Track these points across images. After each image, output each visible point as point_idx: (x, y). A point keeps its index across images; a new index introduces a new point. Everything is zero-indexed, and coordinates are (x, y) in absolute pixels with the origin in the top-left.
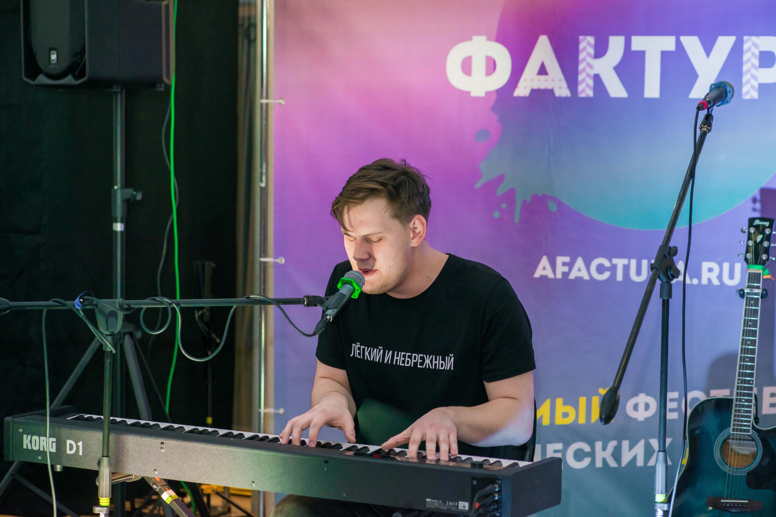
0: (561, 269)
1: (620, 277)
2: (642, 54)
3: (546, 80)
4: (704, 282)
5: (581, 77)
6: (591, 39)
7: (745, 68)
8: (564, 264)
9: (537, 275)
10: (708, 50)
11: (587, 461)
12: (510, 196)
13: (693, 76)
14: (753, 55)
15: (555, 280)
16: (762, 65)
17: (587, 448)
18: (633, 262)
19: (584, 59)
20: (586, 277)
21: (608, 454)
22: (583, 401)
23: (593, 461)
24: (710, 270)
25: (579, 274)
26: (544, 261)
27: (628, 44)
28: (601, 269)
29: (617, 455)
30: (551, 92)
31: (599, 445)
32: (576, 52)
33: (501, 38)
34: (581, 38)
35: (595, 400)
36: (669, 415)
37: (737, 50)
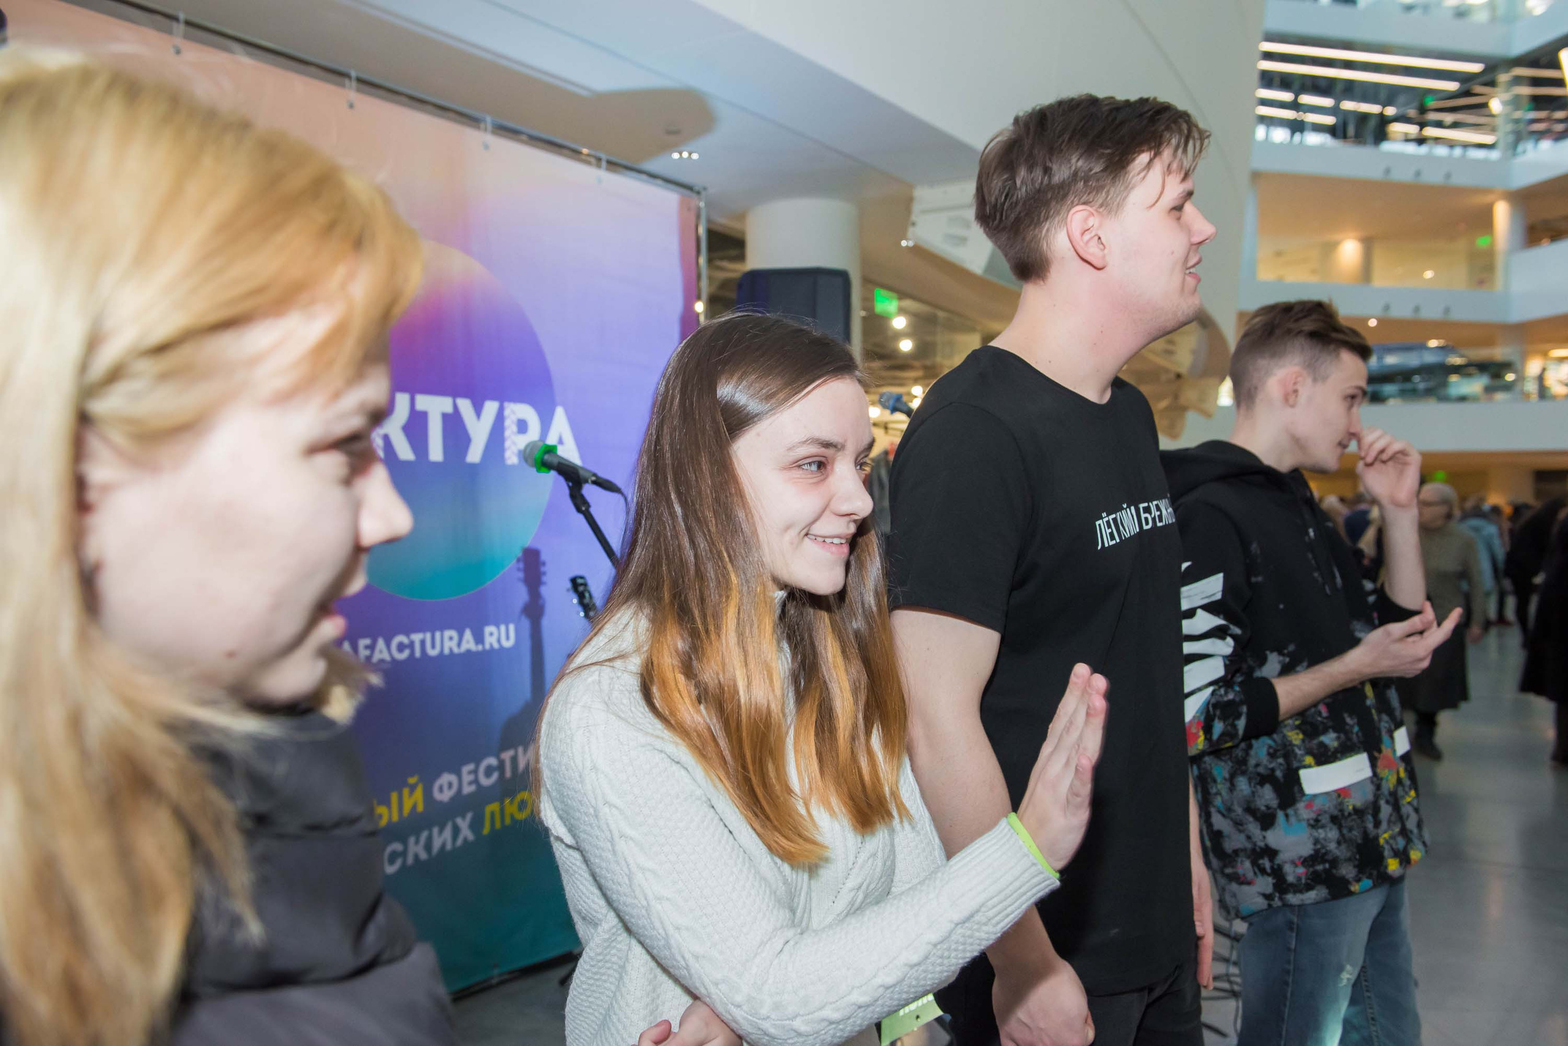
1: (418, 654)
4: (487, 647)
7: (507, 433)
10: (478, 414)
11: (400, 862)
13: (467, 440)
14: (512, 421)
16: (518, 433)
17: (400, 847)
18: (428, 636)
20: (389, 658)
21: (420, 848)
22: (394, 797)
23: (404, 861)
24: (491, 634)
25: (381, 656)
27: (413, 402)
28: (401, 647)
29: (428, 847)
31: (411, 841)
35: (406, 791)
36: (468, 789)
37: (500, 418)
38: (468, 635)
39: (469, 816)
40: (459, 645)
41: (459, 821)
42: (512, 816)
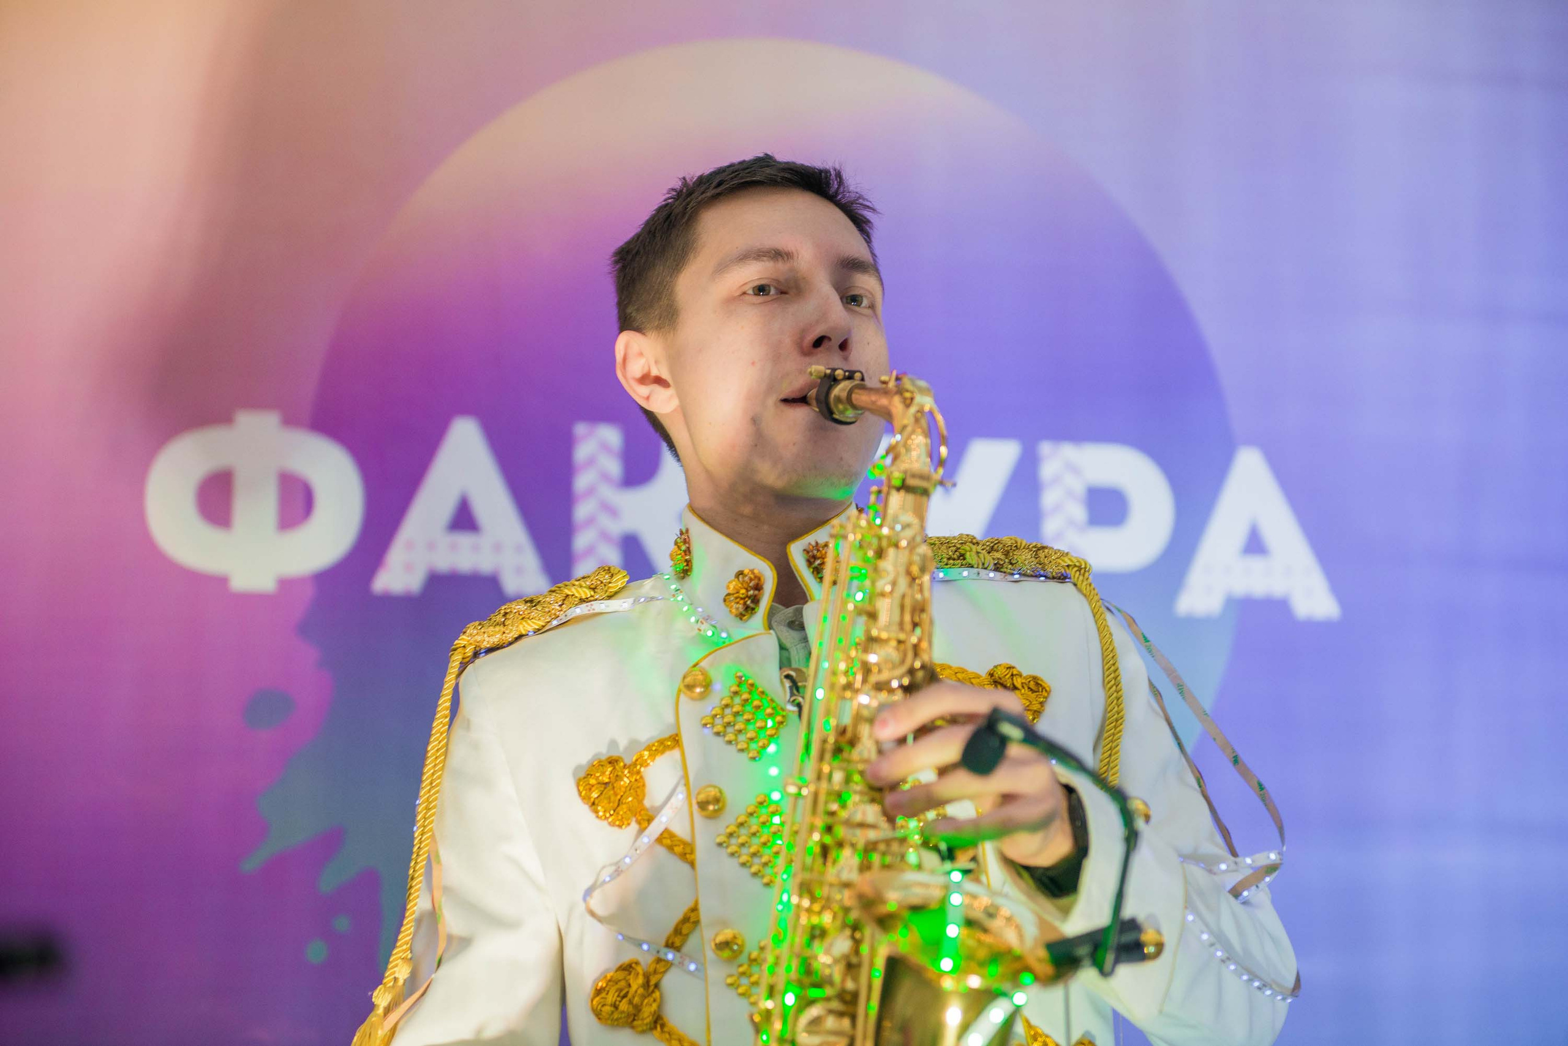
3: (476, 548)
6: (611, 434)
14: (1068, 494)
16: (1089, 524)
34: (580, 429)
37: (1024, 482)
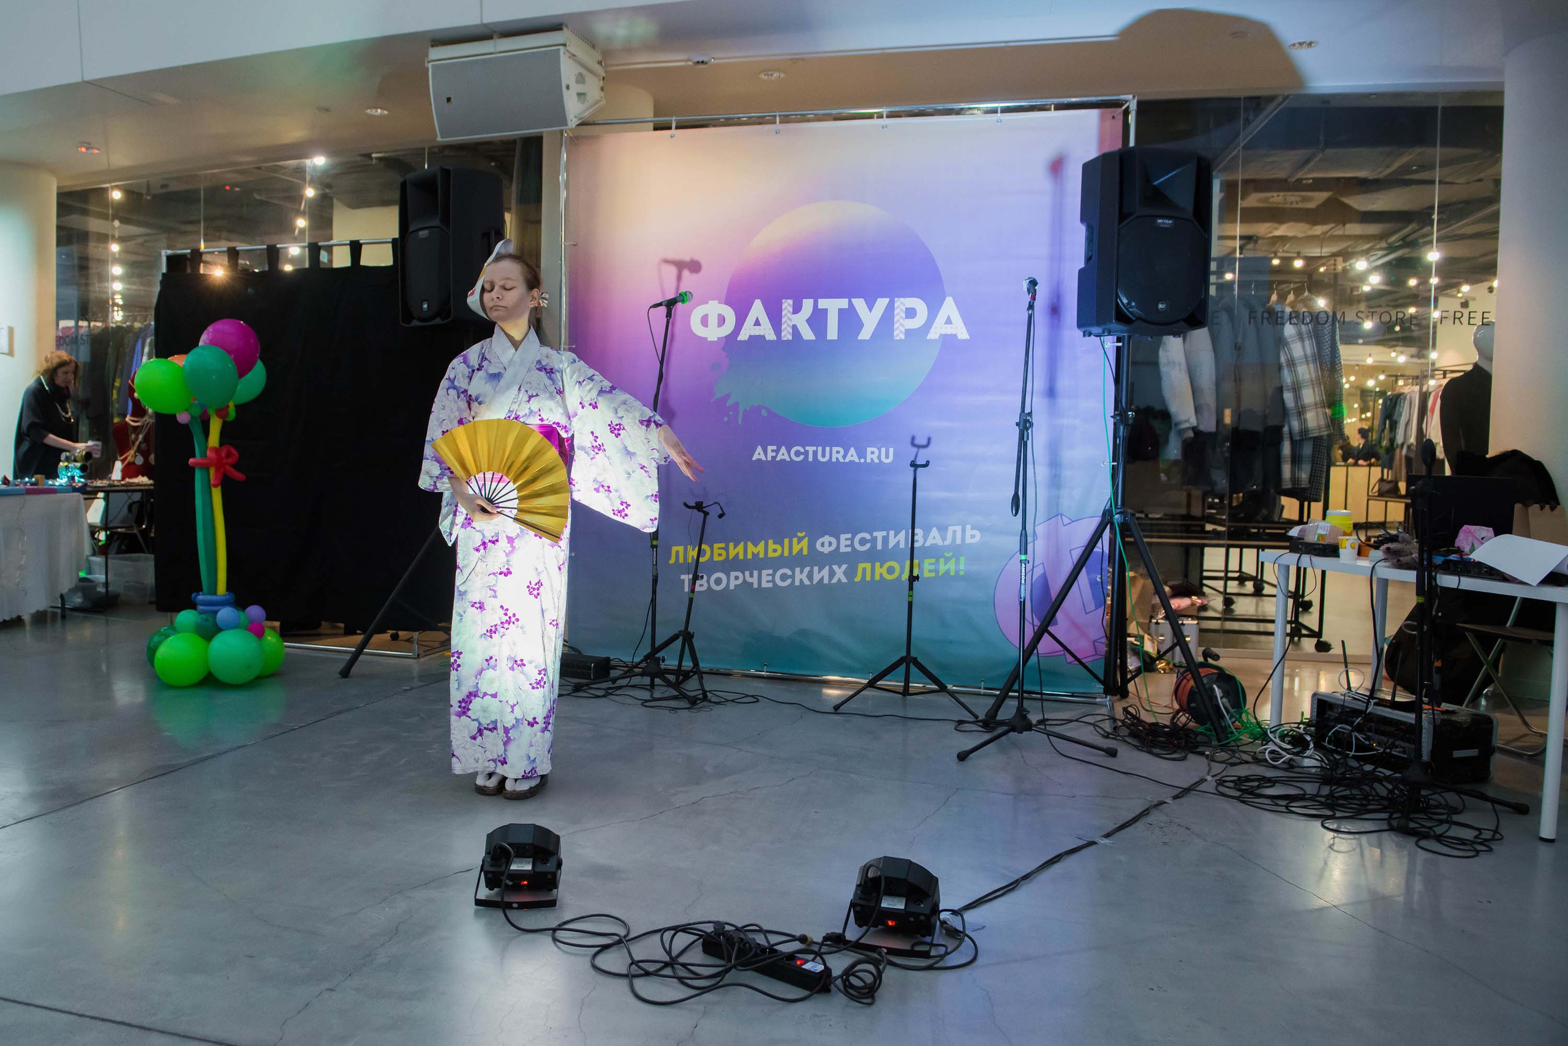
0: (770, 454)
1: (810, 459)
2: (826, 310)
4: (869, 461)
5: (783, 327)
6: (790, 302)
7: (896, 319)
8: (773, 451)
9: (754, 458)
10: (870, 308)
11: (789, 581)
12: (736, 406)
13: (860, 325)
14: (901, 310)
15: (767, 461)
16: (906, 318)
17: (789, 572)
18: (820, 449)
19: (786, 315)
20: (788, 459)
21: (804, 577)
22: (786, 541)
23: (793, 581)
24: (873, 453)
25: (783, 457)
26: (759, 449)
27: (816, 304)
28: (798, 454)
29: (810, 576)
30: (763, 337)
31: (798, 570)
32: (781, 310)
33: (727, 303)
35: (795, 540)
36: (843, 549)
37: (890, 308)
38: (852, 451)
39: (844, 567)
40: (844, 457)
41: (835, 567)
42: (881, 575)
